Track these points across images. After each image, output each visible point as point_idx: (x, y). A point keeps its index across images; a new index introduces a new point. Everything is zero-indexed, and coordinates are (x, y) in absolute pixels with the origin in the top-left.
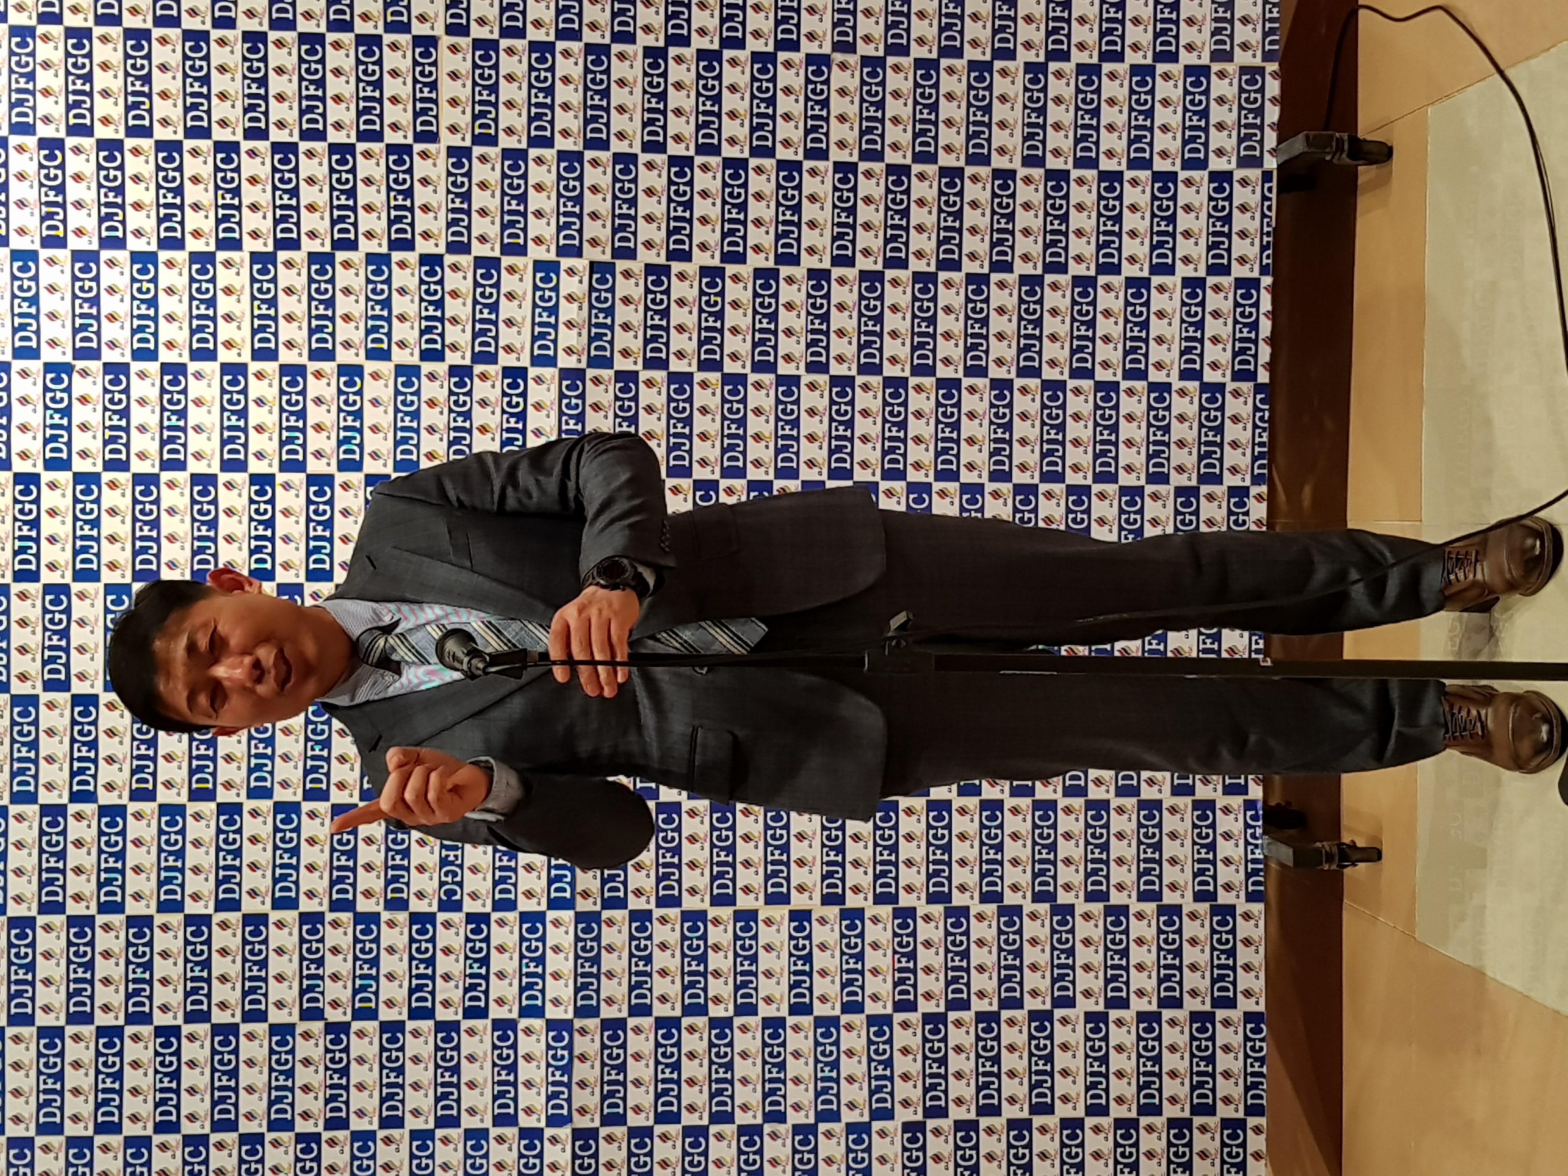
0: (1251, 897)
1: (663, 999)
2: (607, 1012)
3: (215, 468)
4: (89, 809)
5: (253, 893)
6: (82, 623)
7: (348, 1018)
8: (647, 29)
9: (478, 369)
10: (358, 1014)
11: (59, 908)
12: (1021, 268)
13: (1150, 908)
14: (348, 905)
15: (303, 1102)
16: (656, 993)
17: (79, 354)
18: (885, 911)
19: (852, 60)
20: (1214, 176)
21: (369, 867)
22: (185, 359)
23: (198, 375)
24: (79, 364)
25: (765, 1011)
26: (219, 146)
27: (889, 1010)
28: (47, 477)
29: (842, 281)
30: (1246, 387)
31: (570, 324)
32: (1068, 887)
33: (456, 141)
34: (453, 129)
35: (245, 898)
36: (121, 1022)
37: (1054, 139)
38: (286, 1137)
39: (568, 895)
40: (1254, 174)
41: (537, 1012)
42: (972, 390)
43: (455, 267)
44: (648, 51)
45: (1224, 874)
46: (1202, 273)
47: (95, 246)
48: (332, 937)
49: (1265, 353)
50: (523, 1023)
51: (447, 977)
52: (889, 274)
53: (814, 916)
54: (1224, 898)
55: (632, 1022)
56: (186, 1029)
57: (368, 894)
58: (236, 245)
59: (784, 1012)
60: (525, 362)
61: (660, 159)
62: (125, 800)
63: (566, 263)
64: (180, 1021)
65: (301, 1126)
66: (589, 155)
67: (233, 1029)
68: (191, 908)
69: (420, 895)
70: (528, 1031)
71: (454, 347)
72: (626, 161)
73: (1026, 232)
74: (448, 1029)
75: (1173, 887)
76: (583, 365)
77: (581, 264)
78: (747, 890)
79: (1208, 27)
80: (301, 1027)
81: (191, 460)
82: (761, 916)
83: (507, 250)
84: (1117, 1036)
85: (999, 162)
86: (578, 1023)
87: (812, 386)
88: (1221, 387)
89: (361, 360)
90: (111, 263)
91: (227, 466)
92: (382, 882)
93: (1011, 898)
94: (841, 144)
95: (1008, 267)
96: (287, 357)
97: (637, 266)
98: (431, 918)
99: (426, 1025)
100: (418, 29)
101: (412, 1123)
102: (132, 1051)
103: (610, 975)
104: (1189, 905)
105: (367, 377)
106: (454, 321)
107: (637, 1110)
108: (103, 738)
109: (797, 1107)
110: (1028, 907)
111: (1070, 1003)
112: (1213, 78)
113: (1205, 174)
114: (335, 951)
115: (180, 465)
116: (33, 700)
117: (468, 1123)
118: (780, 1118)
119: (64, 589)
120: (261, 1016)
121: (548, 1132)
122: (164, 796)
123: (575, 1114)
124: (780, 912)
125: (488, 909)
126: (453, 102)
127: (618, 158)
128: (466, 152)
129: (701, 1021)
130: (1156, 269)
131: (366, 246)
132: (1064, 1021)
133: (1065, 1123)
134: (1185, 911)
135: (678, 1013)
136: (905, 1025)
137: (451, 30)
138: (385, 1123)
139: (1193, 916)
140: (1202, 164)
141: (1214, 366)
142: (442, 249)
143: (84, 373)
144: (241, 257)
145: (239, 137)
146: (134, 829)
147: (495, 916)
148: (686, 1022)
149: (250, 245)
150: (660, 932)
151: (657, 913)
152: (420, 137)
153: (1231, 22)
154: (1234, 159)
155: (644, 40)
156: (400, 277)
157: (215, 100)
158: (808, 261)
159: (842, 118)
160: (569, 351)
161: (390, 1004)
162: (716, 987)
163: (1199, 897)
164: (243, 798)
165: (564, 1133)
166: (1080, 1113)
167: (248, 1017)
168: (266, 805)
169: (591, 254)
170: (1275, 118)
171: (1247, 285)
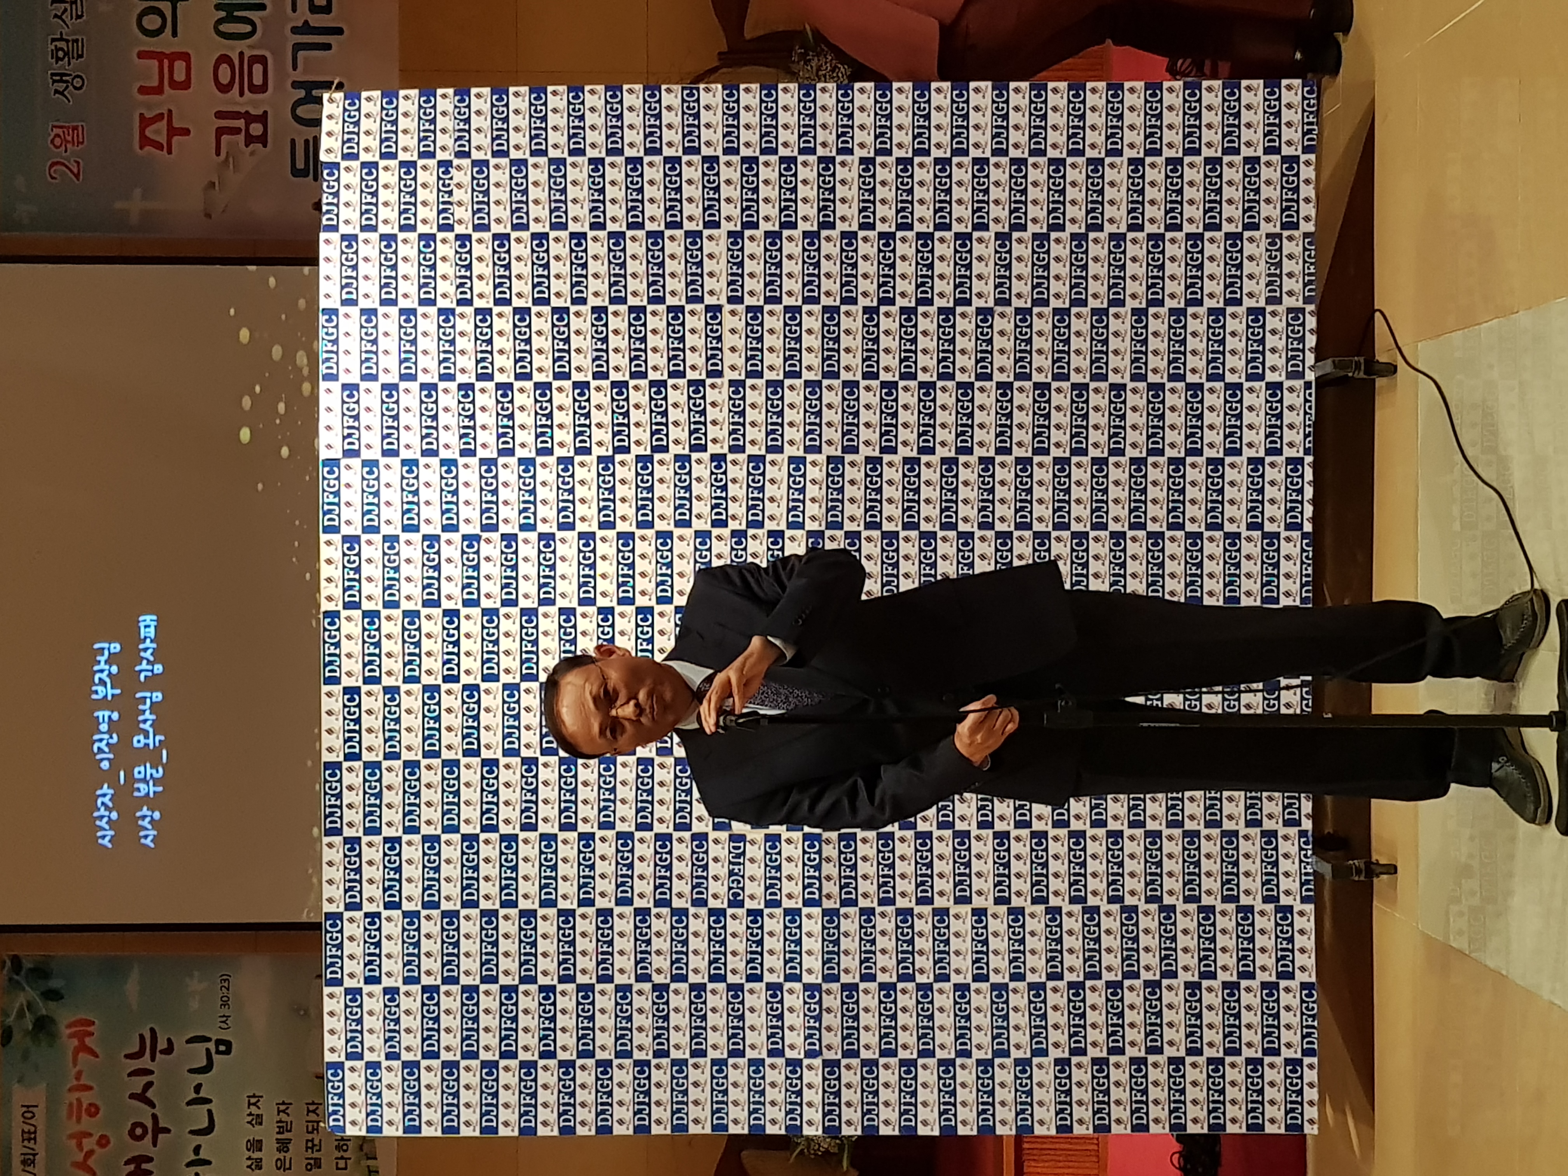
0: (1304, 900)
1: (884, 970)
2: (845, 979)
3: (574, 604)
4: (494, 836)
5: (603, 895)
6: (488, 710)
7: (668, 981)
8: (865, 294)
9: (751, 532)
10: (676, 978)
11: (475, 904)
12: (1130, 453)
13: (1231, 907)
14: (667, 903)
15: (639, 1038)
16: (879, 966)
17: (485, 528)
18: (1040, 909)
19: (1009, 310)
20: (1269, 386)
21: (680, 877)
22: (554, 530)
23: (563, 541)
24: (485, 535)
25: (955, 979)
26: (576, 385)
27: (1044, 979)
28: (464, 611)
29: (1003, 465)
30: (1296, 534)
31: (813, 500)
32: (1171, 893)
33: (735, 376)
34: (733, 368)
35: (598, 898)
36: (517, 982)
37: (1153, 361)
38: (627, 1062)
39: (817, 896)
40: (1298, 384)
41: (798, 978)
42: (1097, 539)
43: (734, 463)
44: (866, 310)
45: (1285, 883)
46: (1261, 454)
47: (495, 455)
48: (657, 925)
49: (1309, 510)
50: (787, 986)
51: (734, 953)
52: (1037, 459)
53: (989, 913)
54: (1284, 901)
55: (862, 986)
56: (560, 987)
57: (680, 895)
58: (588, 451)
59: (969, 979)
60: (783, 526)
61: (875, 383)
62: (517, 831)
63: (810, 458)
64: (555, 982)
65: (638, 1055)
66: (826, 382)
67: (590, 988)
68: (562, 904)
69: (715, 896)
70: (791, 991)
71: (734, 518)
72: (851, 386)
73: (1134, 427)
74: (736, 989)
75: (1247, 893)
76: (823, 528)
77: (821, 458)
78: (941, 894)
79: (1263, 281)
80: (637, 987)
81: (558, 598)
82: (952, 912)
83: (769, 450)
84: (1208, 998)
85: (1113, 378)
86: (825, 986)
87: (983, 539)
88: (1277, 535)
89: (671, 527)
90: (505, 466)
91: (582, 602)
92: (689, 887)
93: (1129, 901)
94: (1001, 370)
95: (1122, 453)
96: (621, 526)
97: (859, 458)
98: (722, 912)
99: (721, 986)
100: (709, 300)
101: (712, 1054)
102: (524, 1002)
103: (846, 953)
104: (1259, 906)
105: (675, 539)
106: (734, 499)
107: (867, 1047)
108: (502, 789)
109: (979, 1047)
110: (1142, 906)
111: (1174, 975)
112: (1268, 316)
113: (1263, 384)
114: (658, 934)
115: (552, 602)
116: (457, 763)
117: (750, 1054)
118: (968, 1054)
119: (476, 687)
120: (609, 979)
121: (806, 1062)
122: (543, 828)
123: (824, 1050)
124: (965, 910)
125: (762, 906)
126: (733, 349)
127: (845, 384)
128: (742, 383)
129: (910, 986)
130: (1229, 452)
131: (674, 449)
132: (1170, 988)
133: (1171, 1061)
134: (1256, 910)
135: (894, 979)
136: (1055, 990)
137: (731, 300)
138: (694, 1054)
139: (1262, 913)
140: (1261, 377)
141: (1272, 520)
142: (725, 450)
143: (488, 541)
144: (592, 459)
145: (589, 378)
146: (524, 850)
147: (767, 911)
148: (900, 986)
149: (597, 451)
150: (881, 924)
151: (879, 910)
152: (710, 374)
153: (1280, 276)
154: (1284, 374)
155: (863, 302)
156: (698, 470)
157: (573, 354)
158: (978, 452)
159: (1002, 351)
160: (813, 518)
161: (696, 971)
162: (920, 962)
163: (1266, 900)
164: (595, 829)
165: (817, 1062)
166: (1182, 1053)
167: (601, 979)
168: (610, 834)
169: (827, 450)
170: (1313, 344)
171: (1295, 463)
